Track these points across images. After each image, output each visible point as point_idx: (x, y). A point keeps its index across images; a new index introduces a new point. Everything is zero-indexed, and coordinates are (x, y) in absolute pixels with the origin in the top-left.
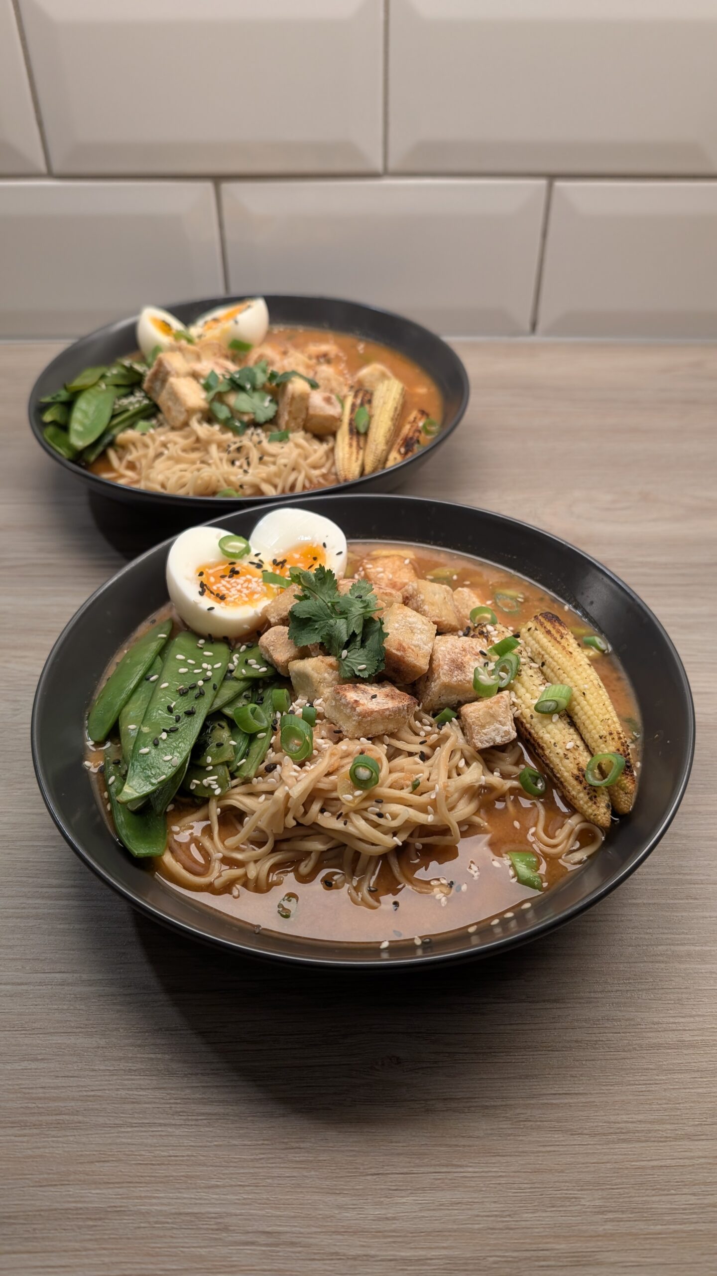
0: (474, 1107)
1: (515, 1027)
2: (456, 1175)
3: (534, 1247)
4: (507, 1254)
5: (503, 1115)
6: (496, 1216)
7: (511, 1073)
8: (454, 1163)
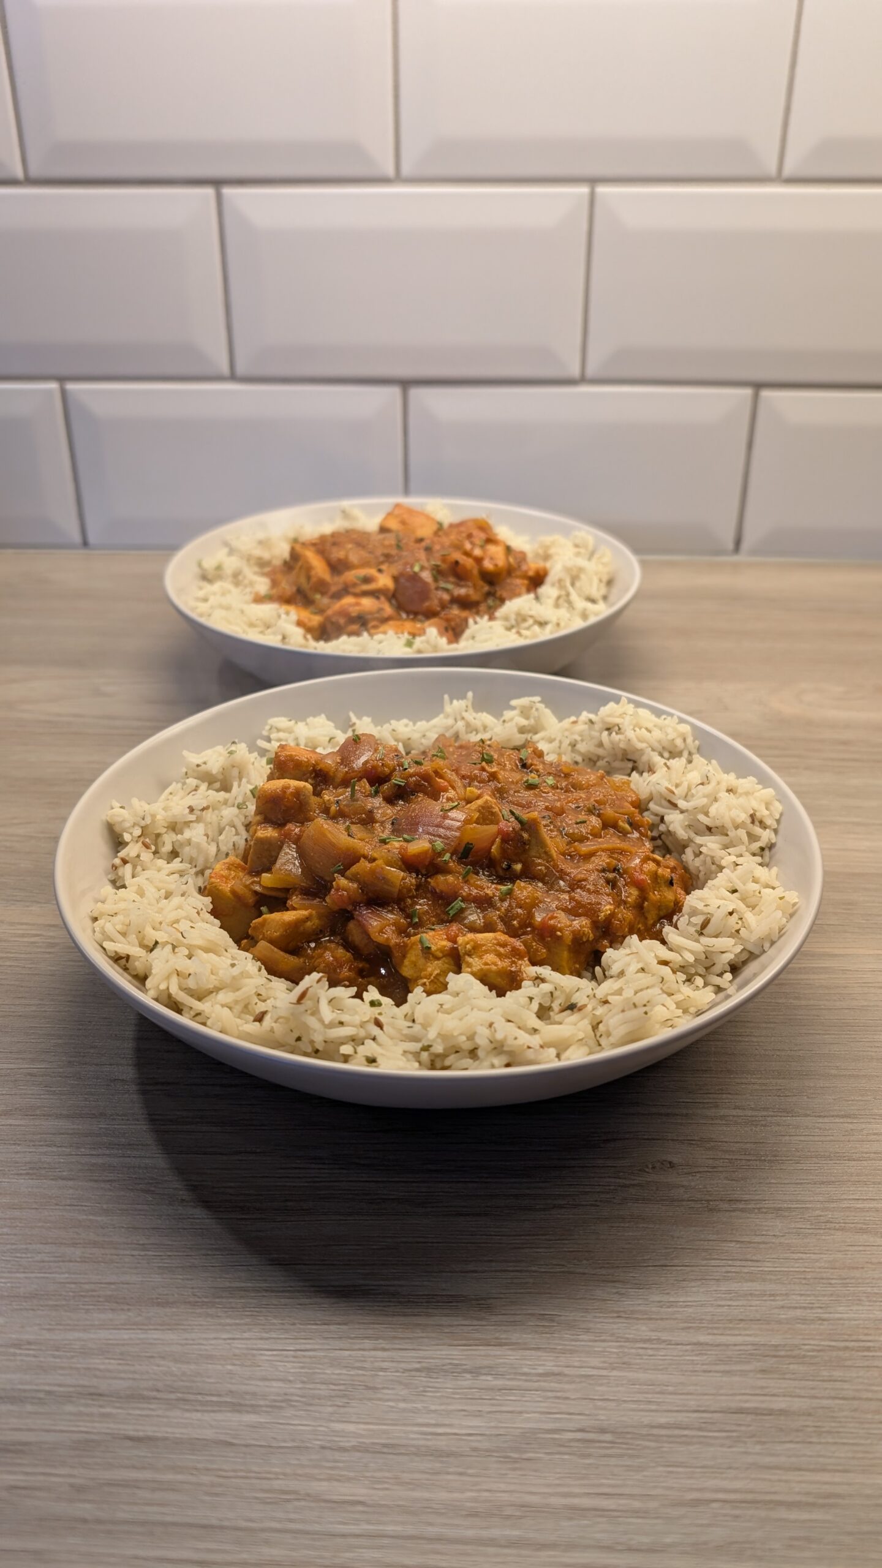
0: (765, 1208)
1: (802, 1138)
2: (752, 1268)
3: (854, 1338)
4: (822, 1343)
5: (799, 1217)
6: (805, 1308)
7: (803, 1179)
8: (749, 1257)
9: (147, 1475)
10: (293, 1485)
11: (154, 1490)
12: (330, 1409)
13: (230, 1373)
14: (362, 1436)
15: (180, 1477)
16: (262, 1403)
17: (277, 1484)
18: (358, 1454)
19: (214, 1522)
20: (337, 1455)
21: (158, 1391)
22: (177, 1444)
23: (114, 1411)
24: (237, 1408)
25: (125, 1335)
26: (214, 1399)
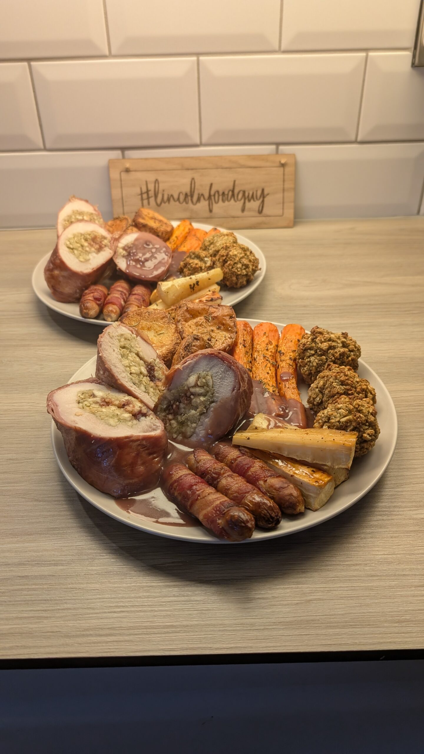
9: (27, 587)
10: (75, 586)
11: (28, 591)
12: (87, 563)
13: (53, 554)
14: (98, 570)
15: (37, 587)
16: (64, 562)
17: (69, 586)
18: (97, 576)
19: (49, 599)
20: (90, 576)
21: (29, 562)
22: (36, 577)
23: (14, 569)
24: (56, 565)
25: (17, 545)
26: (48, 563)
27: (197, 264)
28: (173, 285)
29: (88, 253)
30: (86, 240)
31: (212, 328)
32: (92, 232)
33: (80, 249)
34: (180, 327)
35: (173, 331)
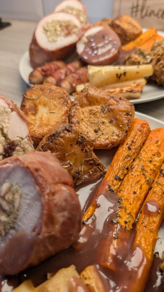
27: (136, 59)
28: (99, 71)
29: (58, 35)
30: (61, 26)
31: (104, 120)
32: (69, 21)
33: (53, 32)
34: (73, 110)
35: (63, 113)
